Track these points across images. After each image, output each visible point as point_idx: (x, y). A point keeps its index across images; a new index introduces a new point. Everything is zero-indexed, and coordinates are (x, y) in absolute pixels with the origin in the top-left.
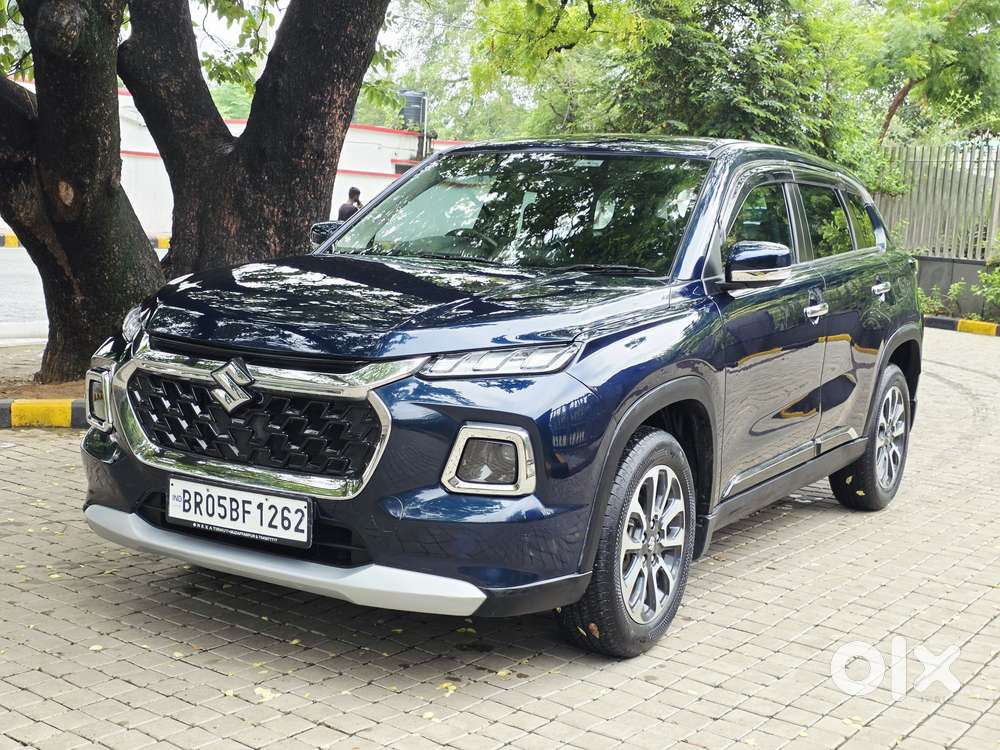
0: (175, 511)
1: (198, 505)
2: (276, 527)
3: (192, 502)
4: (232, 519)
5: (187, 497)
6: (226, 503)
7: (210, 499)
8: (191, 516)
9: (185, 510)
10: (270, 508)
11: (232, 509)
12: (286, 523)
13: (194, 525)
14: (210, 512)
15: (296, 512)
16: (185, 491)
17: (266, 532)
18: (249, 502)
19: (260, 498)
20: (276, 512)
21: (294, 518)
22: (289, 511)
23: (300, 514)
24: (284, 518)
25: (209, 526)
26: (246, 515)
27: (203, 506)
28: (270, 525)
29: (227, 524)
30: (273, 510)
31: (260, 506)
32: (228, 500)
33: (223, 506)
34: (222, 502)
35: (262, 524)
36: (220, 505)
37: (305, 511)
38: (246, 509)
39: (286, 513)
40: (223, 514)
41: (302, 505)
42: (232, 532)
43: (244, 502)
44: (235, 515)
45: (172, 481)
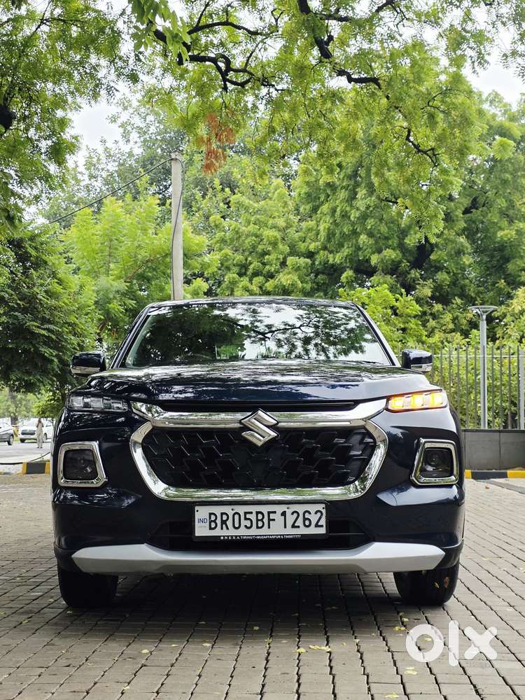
0: (201, 530)
1: (224, 522)
2: (299, 527)
3: (219, 522)
4: (258, 527)
5: (213, 518)
6: (253, 517)
7: (236, 516)
8: (218, 532)
9: (211, 528)
10: (293, 514)
11: (258, 520)
12: (307, 523)
13: (222, 538)
14: (237, 525)
15: (316, 513)
16: (210, 514)
17: (290, 532)
18: (275, 512)
19: (283, 508)
20: (298, 515)
21: (314, 518)
22: (310, 513)
23: (319, 514)
24: (305, 519)
25: (236, 536)
26: (271, 522)
27: (229, 523)
28: (293, 526)
29: (254, 532)
30: (295, 515)
31: (284, 514)
32: (254, 514)
33: (249, 519)
34: (248, 516)
35: (285, 527)
36: (246, 519)
37: (324, 511)
38: (271, 518)
39: (307, 516)
40: (249, 526)
41: (321, 507)
42: (258, 537)
43: (269, 513)
44: (260, 524)
45: (197, 508)
